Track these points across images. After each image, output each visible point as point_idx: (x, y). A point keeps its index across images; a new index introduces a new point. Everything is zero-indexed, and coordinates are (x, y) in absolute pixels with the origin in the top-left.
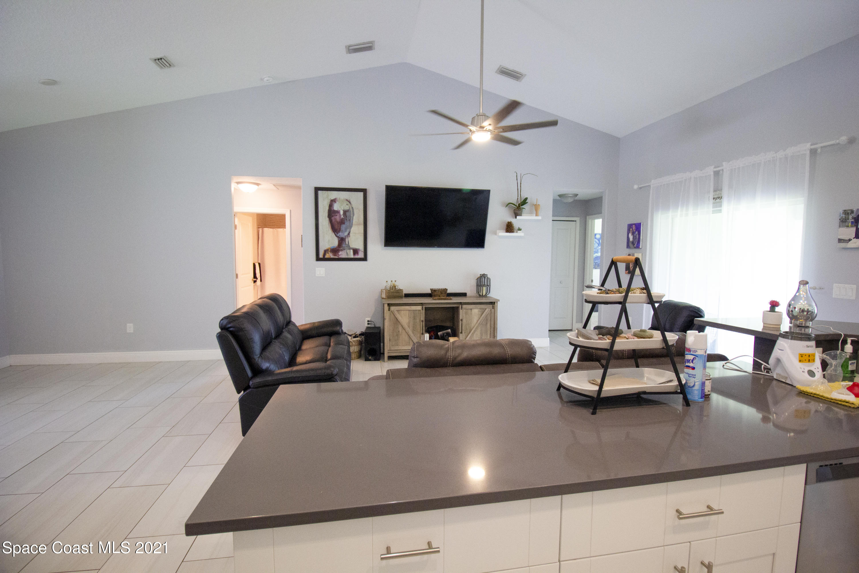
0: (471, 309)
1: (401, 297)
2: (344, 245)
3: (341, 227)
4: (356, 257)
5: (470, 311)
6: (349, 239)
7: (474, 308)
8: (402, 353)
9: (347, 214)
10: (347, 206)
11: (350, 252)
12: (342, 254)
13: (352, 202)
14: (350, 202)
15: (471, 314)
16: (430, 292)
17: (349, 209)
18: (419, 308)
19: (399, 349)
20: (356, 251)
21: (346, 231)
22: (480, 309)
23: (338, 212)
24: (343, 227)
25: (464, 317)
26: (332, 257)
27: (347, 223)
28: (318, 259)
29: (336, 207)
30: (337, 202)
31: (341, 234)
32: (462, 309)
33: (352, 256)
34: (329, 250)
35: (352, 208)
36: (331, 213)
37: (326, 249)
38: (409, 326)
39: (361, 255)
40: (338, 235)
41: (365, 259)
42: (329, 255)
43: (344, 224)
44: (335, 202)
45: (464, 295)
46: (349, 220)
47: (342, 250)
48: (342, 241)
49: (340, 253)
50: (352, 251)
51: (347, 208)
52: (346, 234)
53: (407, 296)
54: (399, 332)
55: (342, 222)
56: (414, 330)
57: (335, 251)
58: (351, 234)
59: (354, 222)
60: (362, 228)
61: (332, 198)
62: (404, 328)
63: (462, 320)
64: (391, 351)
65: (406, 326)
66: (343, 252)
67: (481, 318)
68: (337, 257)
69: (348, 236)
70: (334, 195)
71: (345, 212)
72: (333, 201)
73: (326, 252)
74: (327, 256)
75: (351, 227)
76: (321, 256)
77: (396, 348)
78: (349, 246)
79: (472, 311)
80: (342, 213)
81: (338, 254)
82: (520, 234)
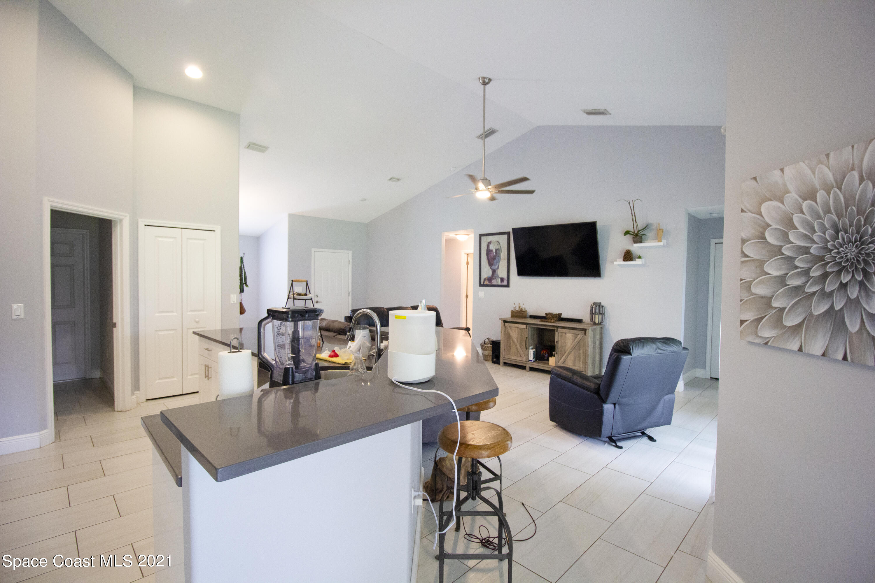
0: (566, 333)
1: (525, 317)
2: (495, 275)
3: (494, 262)
4: (502, 284)
5: (564, 334)
6: (498, 270)
7: (568, 332)
8: (512, 362)
9: (498, 252)
10: (498, 246)
11: (499, 280)
12: (494, 282)
13: (500, 243)
14: (499, 243)
15: (566, 337)
16: (545, 315)
17: (499, 248)
18: (524, 326)
19: (510, 358)
20: (502, 280)
21: (496, 265)
22: (573, 334)
23: (492, 251)
24: (495, 261)
25: (559, 339)
26: (488, 284)
27: (497, 259)
28: (481, 285)
29: (491, 247)
30: (492, 244)
31: (493, 267)
32: (557, 332)
33: (500, 283)
34: (487, 279)
35: (501, 247)
36: (489, 251)
37: (484, 278)
38: (517, 341)
39: (505, 283)
40: (492, 268)
41: (508, 286)
42: (487, 283)
43: (495, 259)
44: (491, 244)
45: (580, 321)
46: (499, 256)
47: (494, 279)
48: (494, 271)
49: (493, 281)
50: (500, 279)
51: (497, 247)
52: (496, 267)
53: (532, 317)
54: (511, 344)
55: (494, 258)
56: (521, 344)
57: (490, 279)
58: (500, 267)
59: (501, 257)
60: (506, 261)
61: (489, 241)
62: (514, 342)
63: (557, 342)
64: (505, 359)
65: (515, 340)
66: (494, 280)
67: (574, 343)
68: (491, 284)
69: (497, 268)
70: (490, 238)
71: (496, 250)
72: (490, 243)
73: (485, 280)
74: (485, 283)
75: (499, 261)
76: (482, 283)
77: (508, 357)
78: (498, 276)
79: (566, 335)
80: (494, 251)
81: (492, 282)
82: (638, 262)
